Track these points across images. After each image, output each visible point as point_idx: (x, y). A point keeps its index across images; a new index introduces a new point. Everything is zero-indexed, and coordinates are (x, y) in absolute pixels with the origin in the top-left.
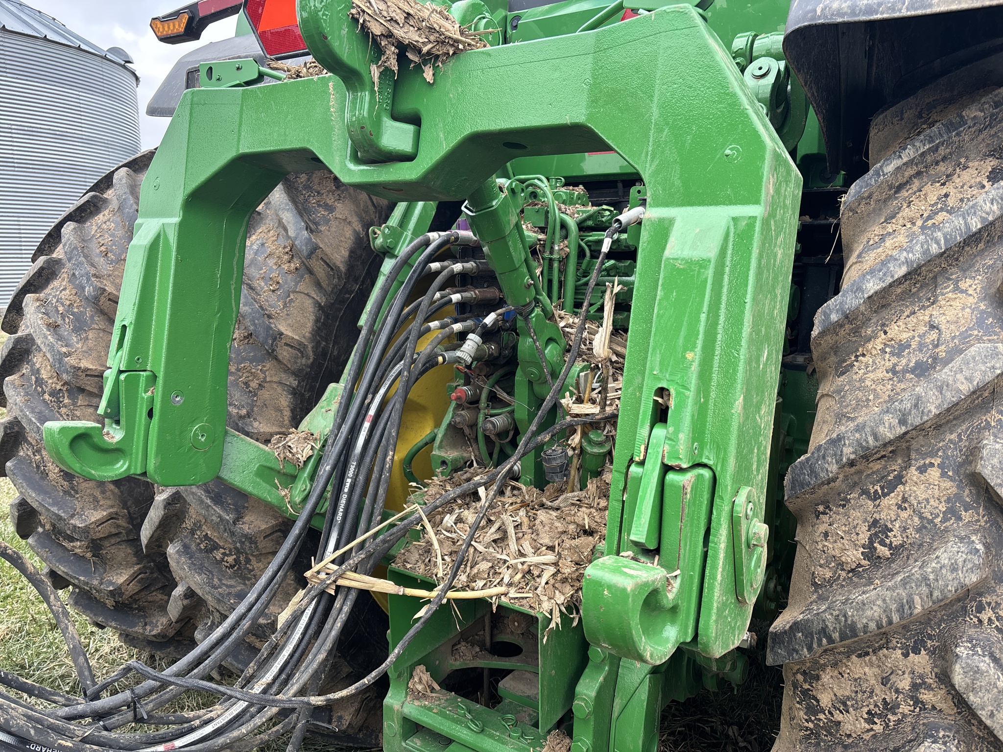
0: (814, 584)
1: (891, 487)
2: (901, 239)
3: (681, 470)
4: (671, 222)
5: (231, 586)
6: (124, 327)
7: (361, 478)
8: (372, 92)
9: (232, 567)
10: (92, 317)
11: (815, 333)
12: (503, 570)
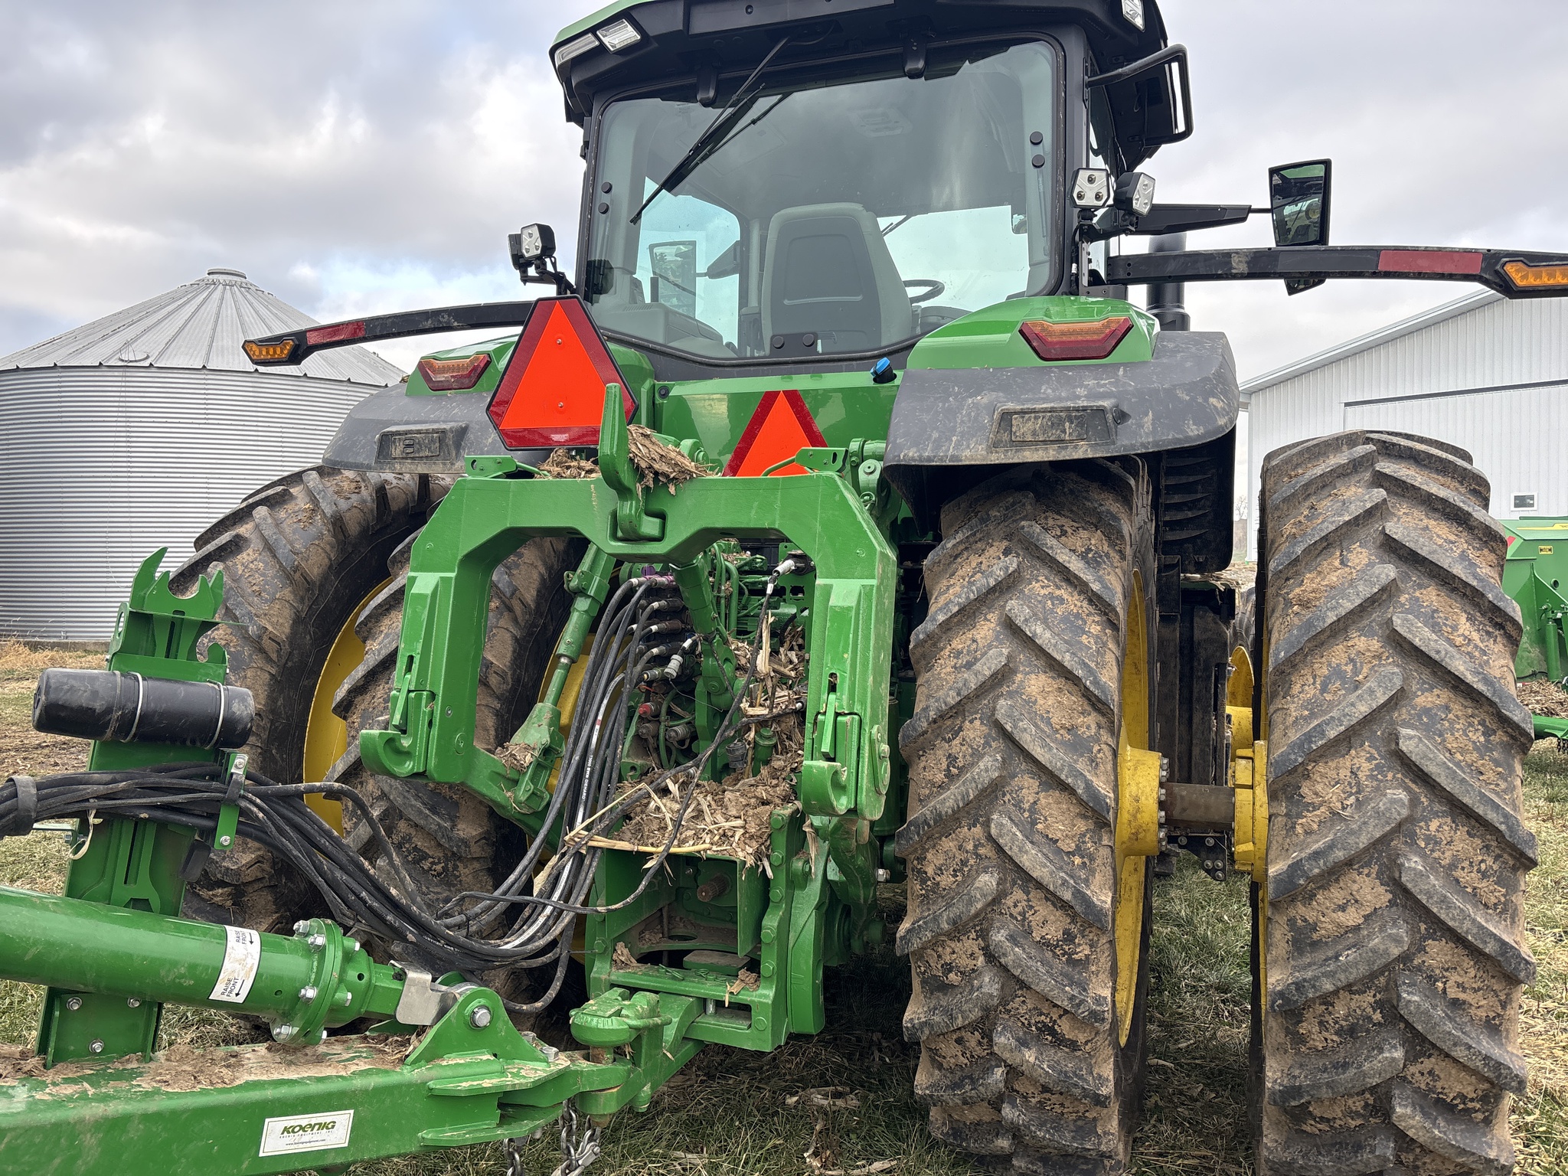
0: (920, 800)
1: (956, 734)
2: (958, 589)
3: (845, 714)
4: (831, 586)
5: (438, 893)
6: (411, 658)
7: (598, 767)
8: (638, 501)
9: (439, 874)
10: (250, 656)
11: (911, 647)
12: (704, 835)
